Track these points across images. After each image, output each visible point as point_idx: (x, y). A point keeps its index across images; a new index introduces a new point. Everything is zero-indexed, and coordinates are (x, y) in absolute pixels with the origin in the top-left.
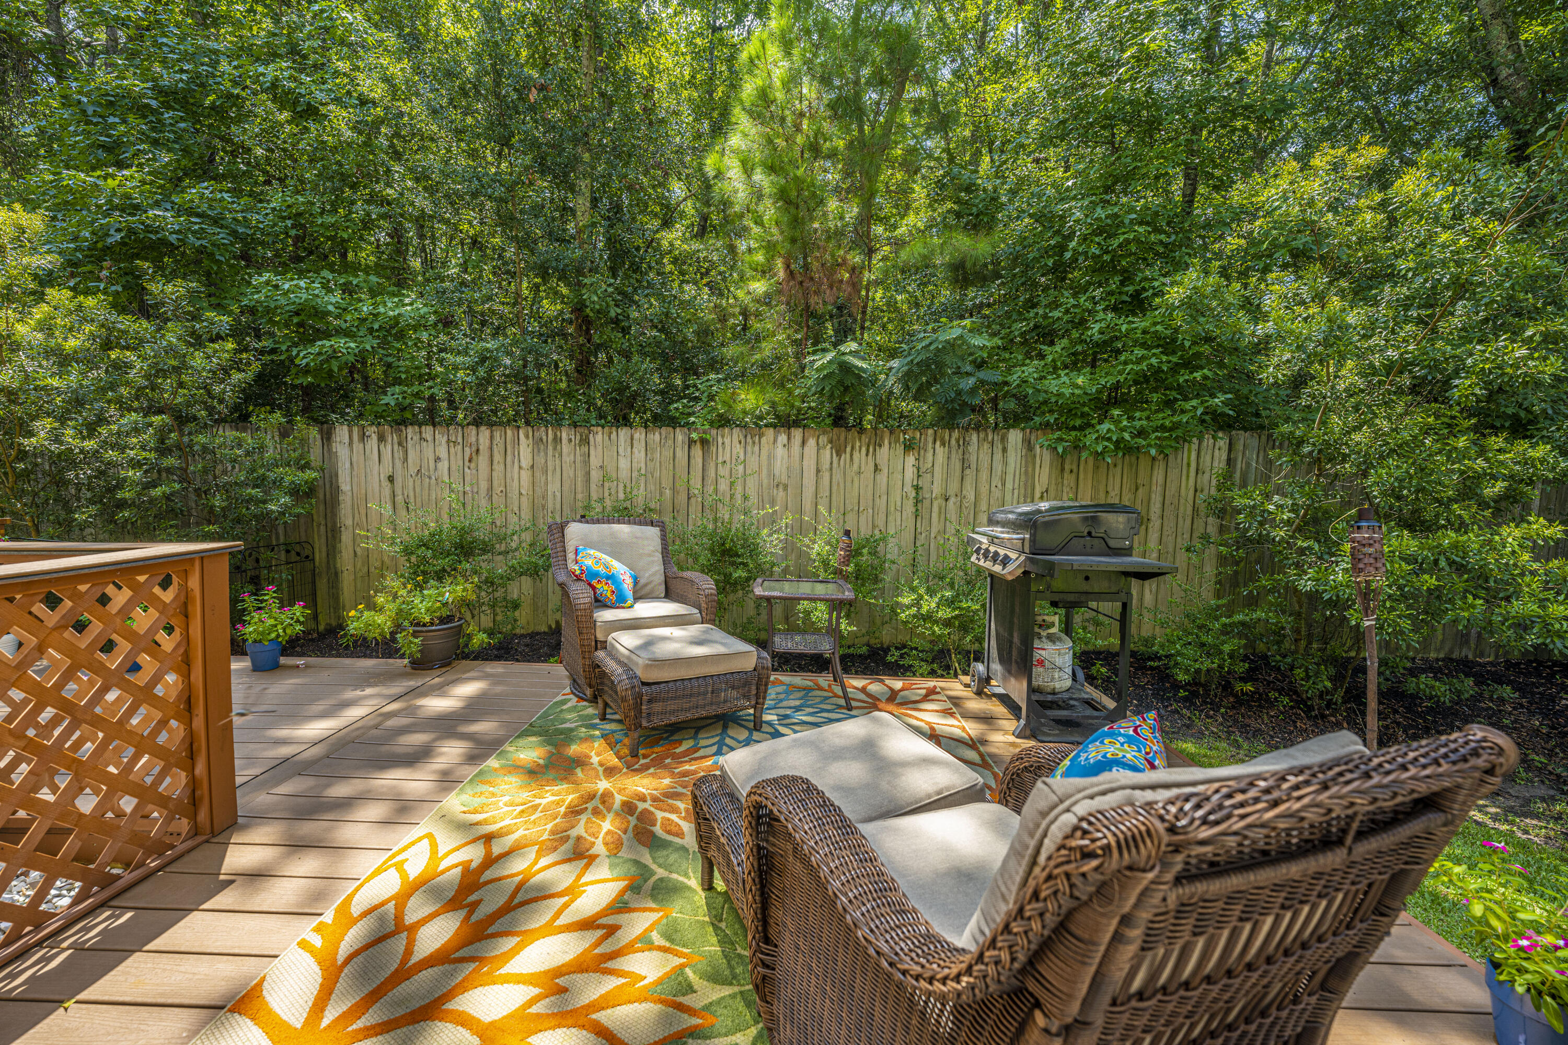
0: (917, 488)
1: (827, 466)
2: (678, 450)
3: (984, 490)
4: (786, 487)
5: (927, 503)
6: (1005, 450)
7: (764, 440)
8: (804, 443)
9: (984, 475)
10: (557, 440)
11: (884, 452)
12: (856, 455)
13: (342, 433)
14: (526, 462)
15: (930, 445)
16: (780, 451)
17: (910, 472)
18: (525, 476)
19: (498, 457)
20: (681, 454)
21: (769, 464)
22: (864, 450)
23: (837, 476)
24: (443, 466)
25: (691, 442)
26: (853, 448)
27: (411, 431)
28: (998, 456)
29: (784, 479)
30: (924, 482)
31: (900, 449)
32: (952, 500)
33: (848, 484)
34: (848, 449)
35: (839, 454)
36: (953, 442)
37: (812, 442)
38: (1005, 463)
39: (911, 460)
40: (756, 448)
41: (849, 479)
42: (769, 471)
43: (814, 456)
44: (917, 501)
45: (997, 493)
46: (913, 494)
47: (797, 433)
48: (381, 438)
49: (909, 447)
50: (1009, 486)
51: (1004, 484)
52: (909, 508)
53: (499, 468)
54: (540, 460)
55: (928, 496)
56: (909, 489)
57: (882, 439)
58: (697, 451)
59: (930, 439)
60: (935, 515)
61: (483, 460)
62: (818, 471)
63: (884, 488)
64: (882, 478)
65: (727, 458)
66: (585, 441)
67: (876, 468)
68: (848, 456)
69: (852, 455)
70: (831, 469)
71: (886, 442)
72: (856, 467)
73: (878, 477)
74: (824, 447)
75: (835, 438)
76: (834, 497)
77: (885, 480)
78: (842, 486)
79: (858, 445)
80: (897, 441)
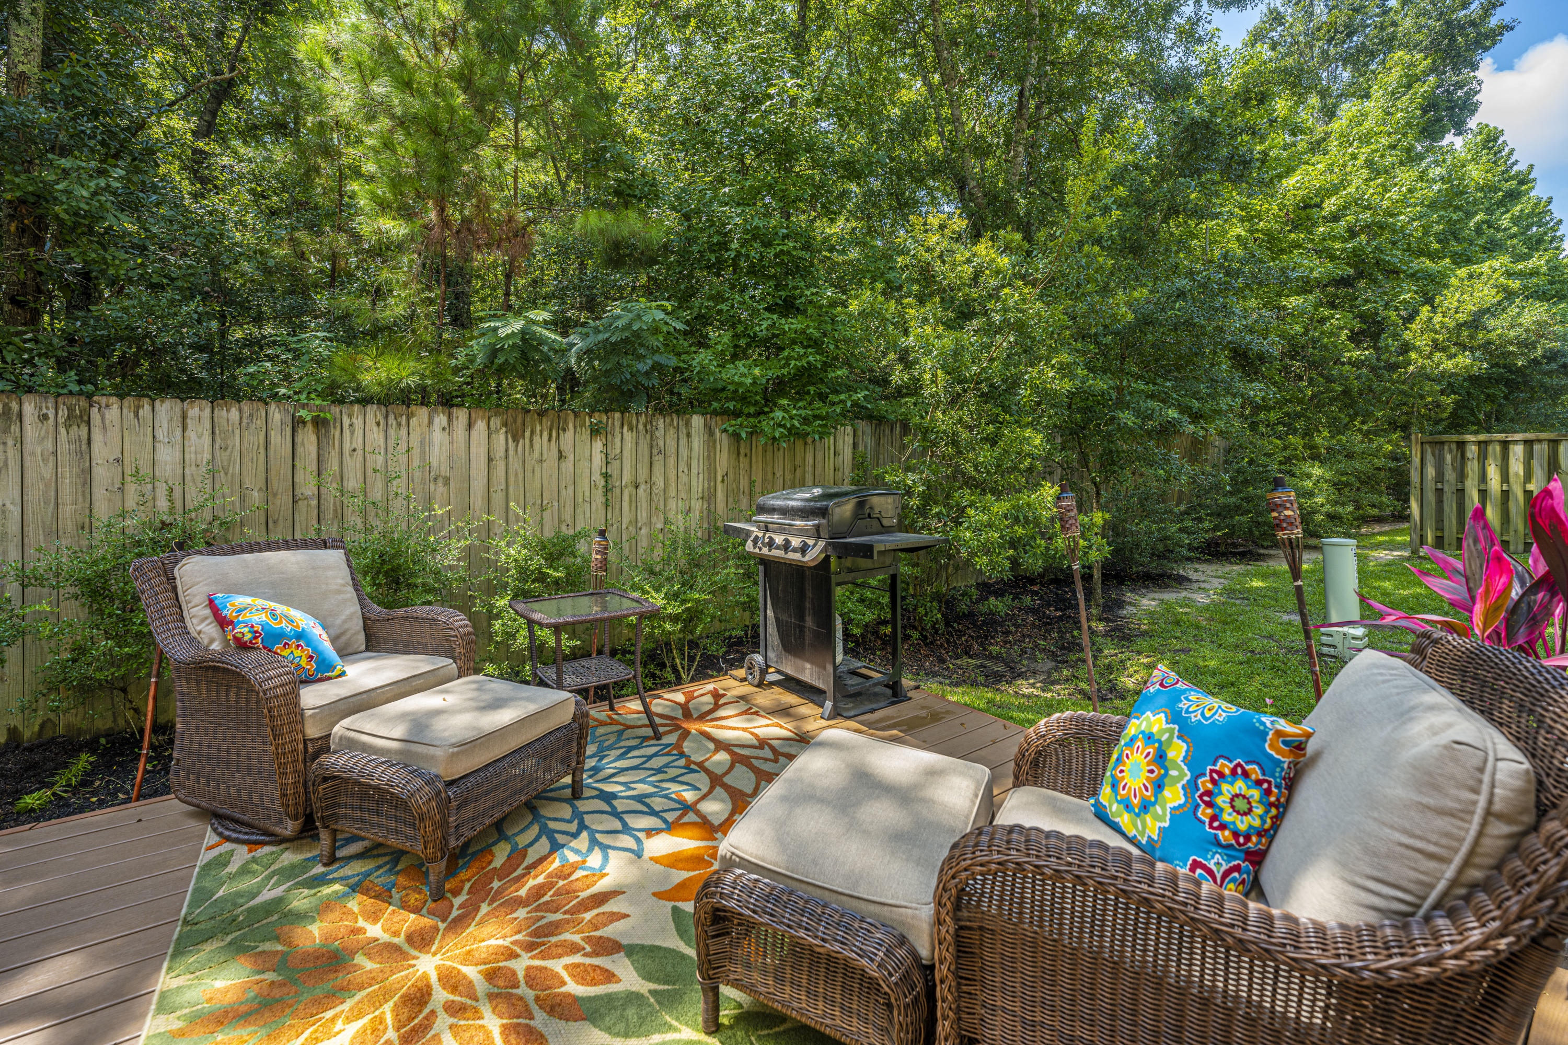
0: (606, 476)
1: (502, 454)
2: (275, 438)
3: (672, 475)
4: (447, 481)
5: (617, 491)
6: (689, 435)
7: (414, 421)
8: (470, 426)
9: (672, 461)
11: (568, 437)
12: (537, 440)
15: (618, 430)
16: (438, 436)
17: (598, 459)
20: (280, 441)
21: (423, 453)
22: (545, 434)
23: (515, 465)
25: (297, 423)
26: (532, 433)
28: (684, 441)
29: (445, 471)
30: (614, 469)
31: (586, 434)
32: (642, 487)
33: (529, 474)
34: (527, 434)
35: (516, 440)
36: (641, 427)
37: (481, 425)
38: (690, 449)
39: (598, 445)
40: (403, 432)
41: (529, 468)
42: (422, 459)
43: (484, 442)
44: (607, 490)
45: (684, 478)
46: (603, 483)
47: (461, 415)
49: (595, 432)
50: (694, 470)
51: (690, 469)
52: (599, 498)
55: (617, 484)
56: (597, 477)
57: (566, 422)
58: (308, 438)
59: (617, 423)
60: (625, 504)
62: (490, 460)
63: (570, 478)
64: (567, 466)
65: (359, 444)
67: (561, 456)
68: (527, 441)
69: (531, 441)
70: (507, 457)
71: (571, 425)
72: (537, 454)
73: (563, 465)
74: (497, 431)
75: (510, 420)
76: (511, 491)
77: (571, 468)
78: (520, 476)
79: (538, 428)
80: (583, 425)
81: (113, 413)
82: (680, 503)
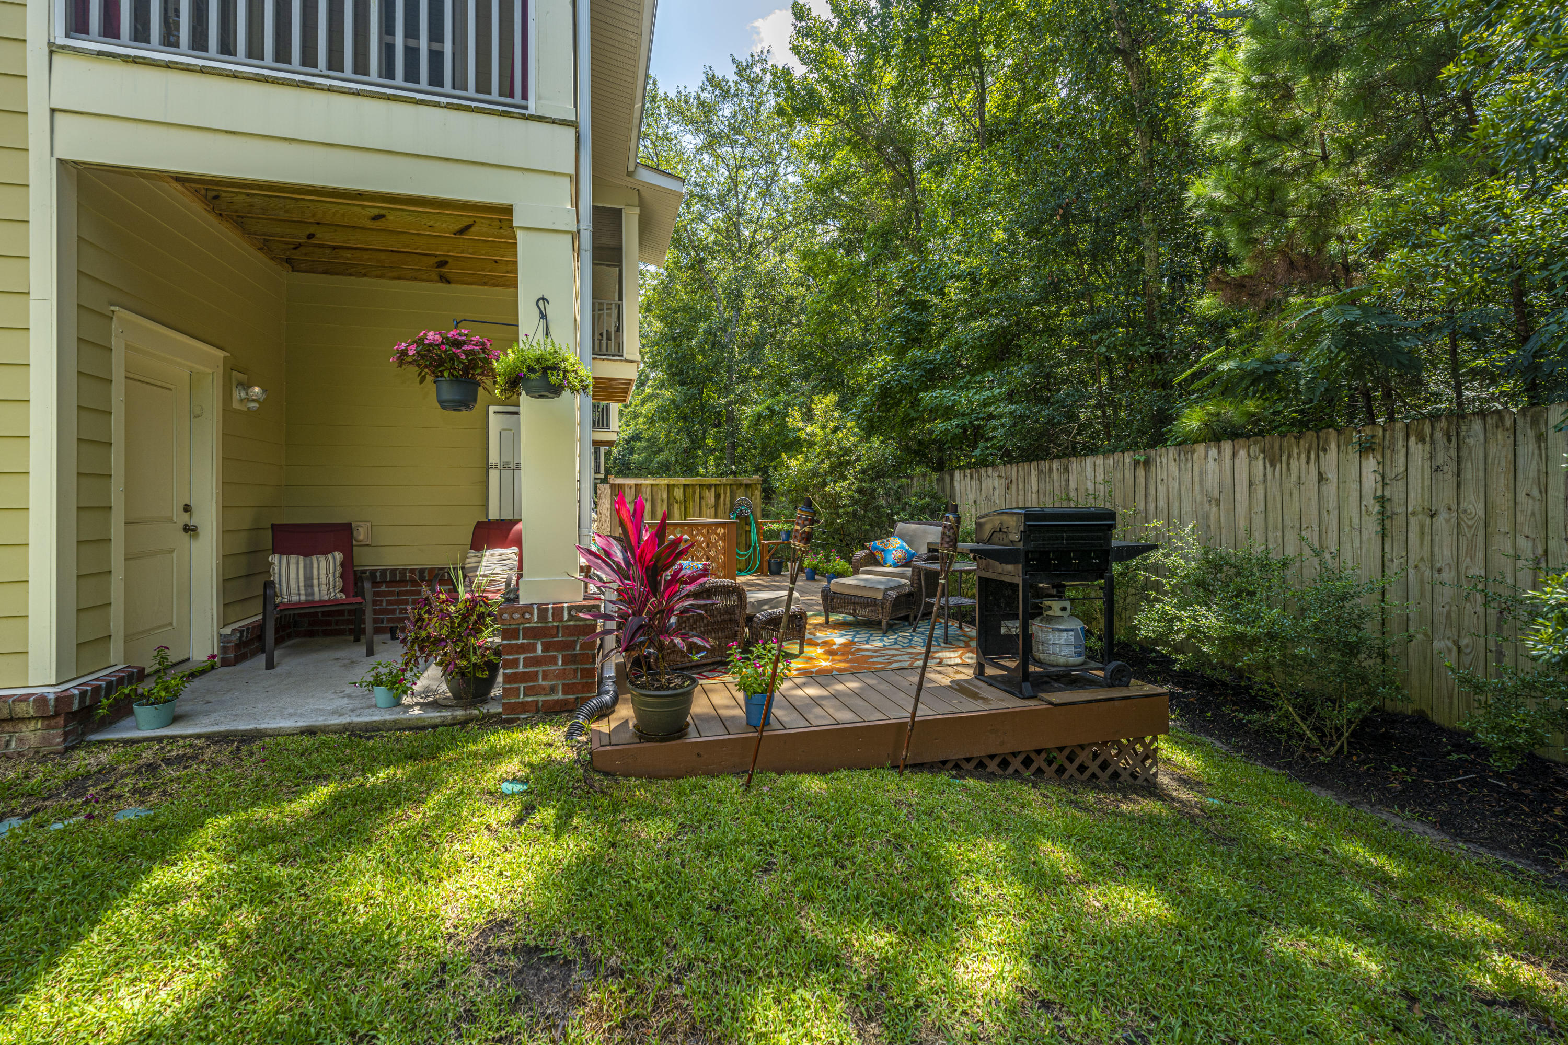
0: (1382, 500)
1: (1261, 478)
2: (1127, 475)
3: (1502, 500)
4: (1218, 502)
5: (1399, 520)
7: (1196, 456)
8: (1234, 455)
10: (1051, 470)
11: (1331, 458)
12: (1294, 463)
13: (957, 474)
14: (1035, 489)
15: (1400, 442)
16: (1211, 466)
17: (1370, 480)
18: (1034, 496)
19: (1021, 486)
20: (1129, 475)
21: (1202, 481)
22: (1303, 457)
23: (1274, 490)
24: (997, 493)
25: (1136, 463)
26: (1289, 456)
27: (983, 470)
28: (1527, 448)
29: (1216, 494)
30: (1395, 492)
31: (1354, 452)
32: (1443, 515)
33: (1287, 497)
34: (1284, 458)
35: (1273, 465)
36: (1438, 435)
37: (1242, 454)
39: (1370, 464)
40: (1189, 465)
41: (1286, 492)
42: (1202, 486)
43: (1246, 469)
44: (1385, 516)
45: (1527, 505)
46: (1377, 508)
47: (1227, 446)
48: (972, 477)
49: (1366, 449)
52: (1372, 527)
53: (1021, 493)
54: (1042, 486)
55: (1400, 510)
56: (1369, 501)
57: (1327, 441)
58: (1141, 472)
59: (1400, 436)
60: (1414, 537)
61: (1014, 487)
62: (1251, 484)
63: (1334, 500)
64: (1331, 490)
65: (1165, 477)
66: (1066, 470)
67: (1321, 478)
68: (1284, 465)
69: (1288, 464)
70: (1265, 481)
71: (1333, 445)
72: (1294, 477)
73: (1324, 488)
74: (1256, 458)
75: (1267, 446)
76: (1270, 514)
77: (1334, 492)
78: (1278, 498)
79: (1295, 451)
80: (1348, 442)
81: (1074, 465)
82: (1522, 542)
